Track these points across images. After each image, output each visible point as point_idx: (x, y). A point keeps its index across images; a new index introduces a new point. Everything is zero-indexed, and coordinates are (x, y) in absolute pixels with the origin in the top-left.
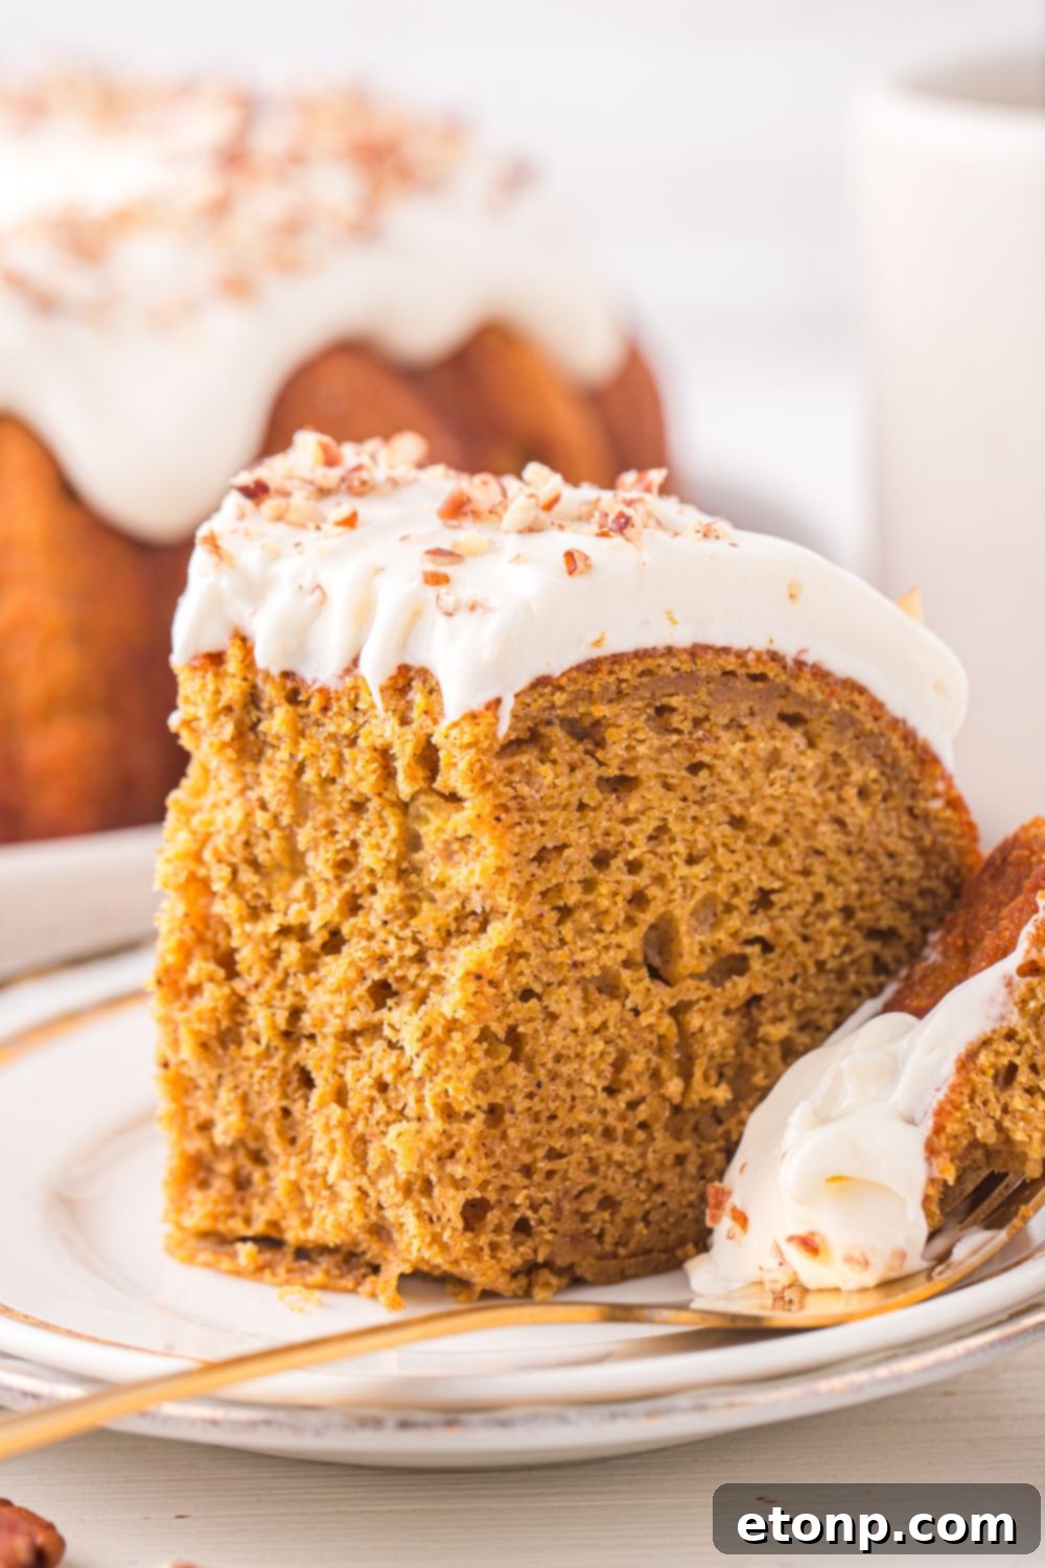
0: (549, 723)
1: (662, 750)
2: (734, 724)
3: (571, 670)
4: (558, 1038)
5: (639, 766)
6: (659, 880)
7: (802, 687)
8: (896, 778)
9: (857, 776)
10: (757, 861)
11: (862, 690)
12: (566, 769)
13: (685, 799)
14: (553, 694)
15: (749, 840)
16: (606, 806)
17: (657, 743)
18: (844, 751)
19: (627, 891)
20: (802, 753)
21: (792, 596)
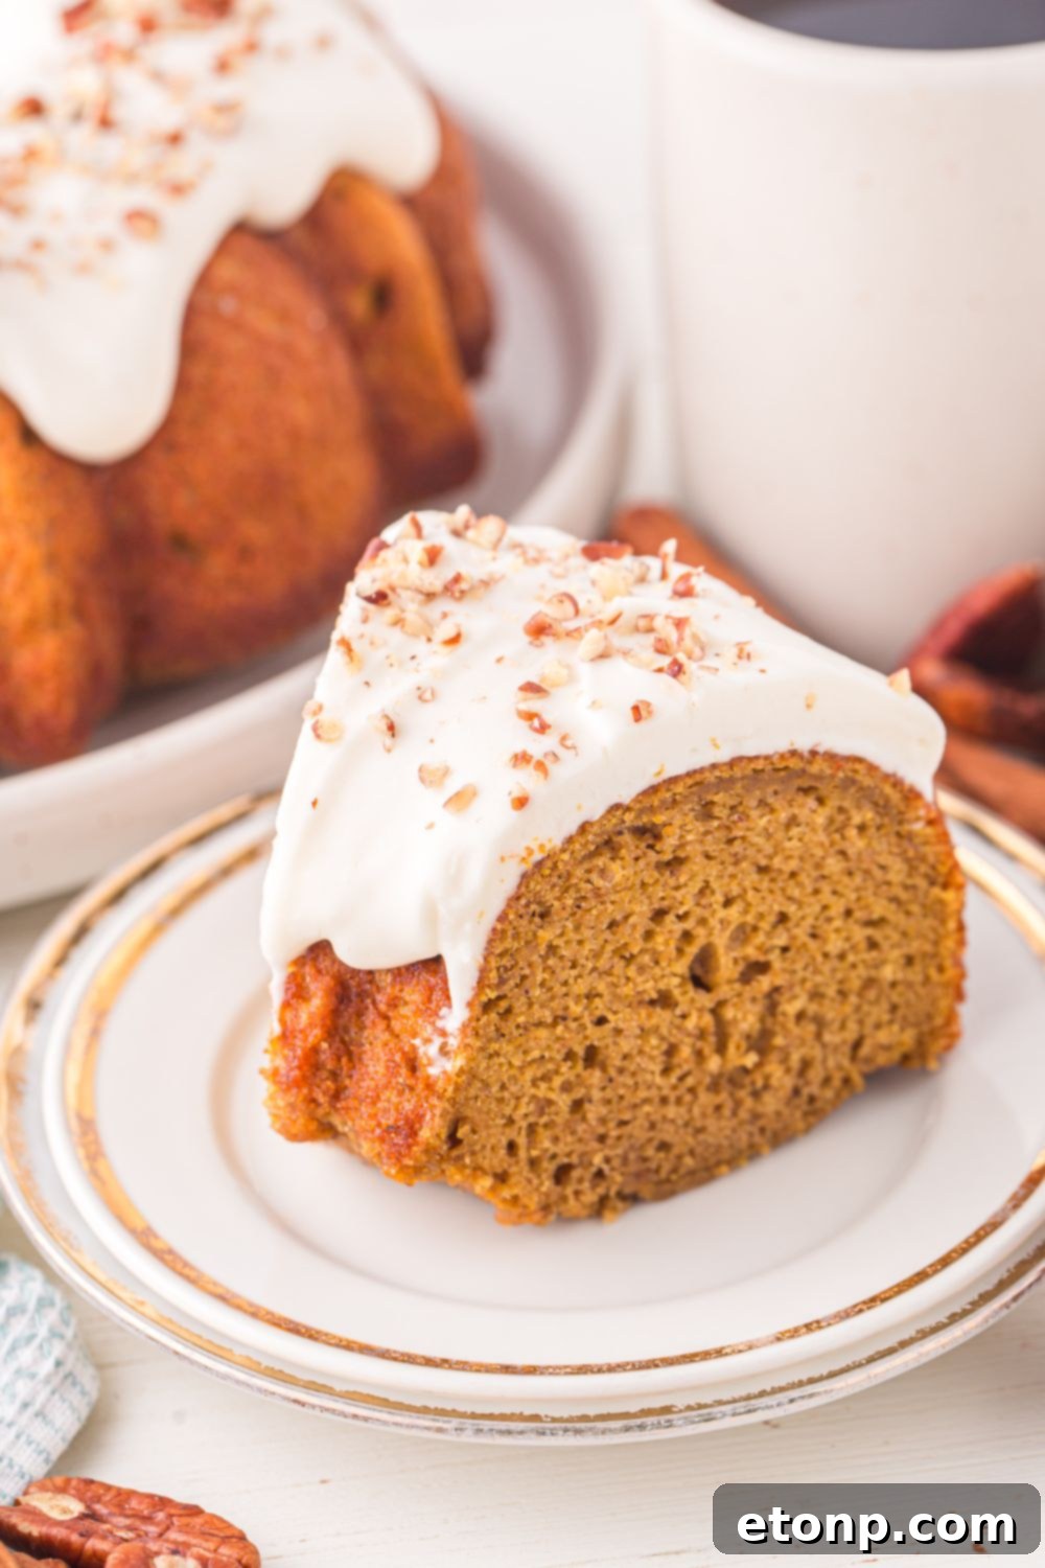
0: (620, 833)
1: (707, 833)
2: (762, 803)
3: (639, 795)
4: (626, 1045)
5: (688, 848)
6: (703, 922)
7: (814, 769)
8: (887, 814)
9: (857, 819)
10: (779, 893)
11: (859, 760)
12: (632, 862)
13: (723, 863)
14: (624, 814)
15: (773, 880)
16: (662, 880)
17: (702, 829)
18: (846, 804)
19: (677, 935)
20: (814, 811)
21: (809, 706)
